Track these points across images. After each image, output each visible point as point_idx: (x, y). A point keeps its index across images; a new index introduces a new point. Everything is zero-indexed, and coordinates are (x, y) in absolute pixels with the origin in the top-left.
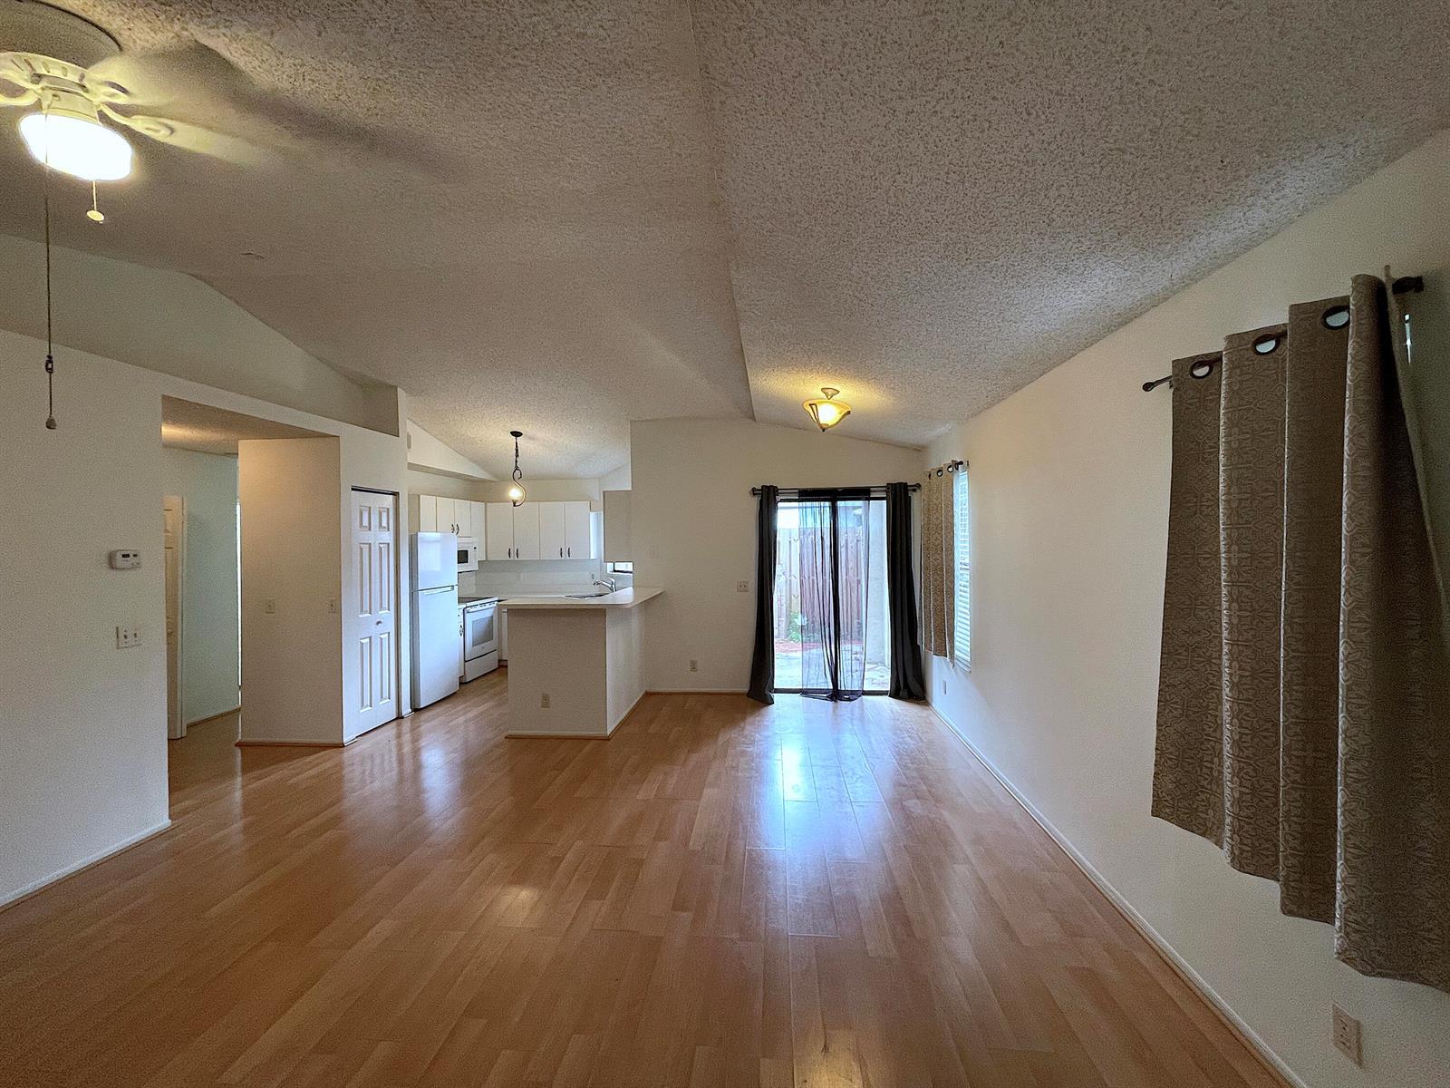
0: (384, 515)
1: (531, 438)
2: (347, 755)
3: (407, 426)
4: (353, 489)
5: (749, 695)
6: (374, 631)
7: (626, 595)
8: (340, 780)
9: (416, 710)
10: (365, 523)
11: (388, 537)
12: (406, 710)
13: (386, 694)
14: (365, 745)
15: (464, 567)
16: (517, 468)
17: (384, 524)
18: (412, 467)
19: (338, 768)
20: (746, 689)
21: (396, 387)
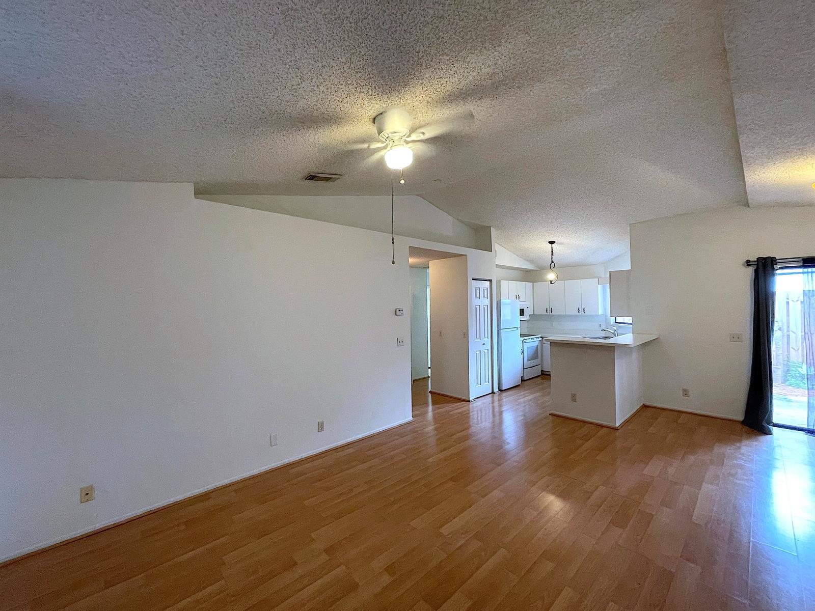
0: (486, 291)
1: (561, 244)
2: (472, 405)
3: (496, 246)
4: (473, 280)
5: (743, 423)
6: (482, 348)
7: (627, 338)
8: (469, 417)
9: (500, 390)
10: (478, 296)
11: (487, 302)
12: (496, 390)
13: (487, 380)
14: (479, 403)
15: (523, 318)
16: (552, 262)
17: (486, 296)
18: (497, 266)
19: (468, 412)
20: (741, 418)
21: (490, 227)
